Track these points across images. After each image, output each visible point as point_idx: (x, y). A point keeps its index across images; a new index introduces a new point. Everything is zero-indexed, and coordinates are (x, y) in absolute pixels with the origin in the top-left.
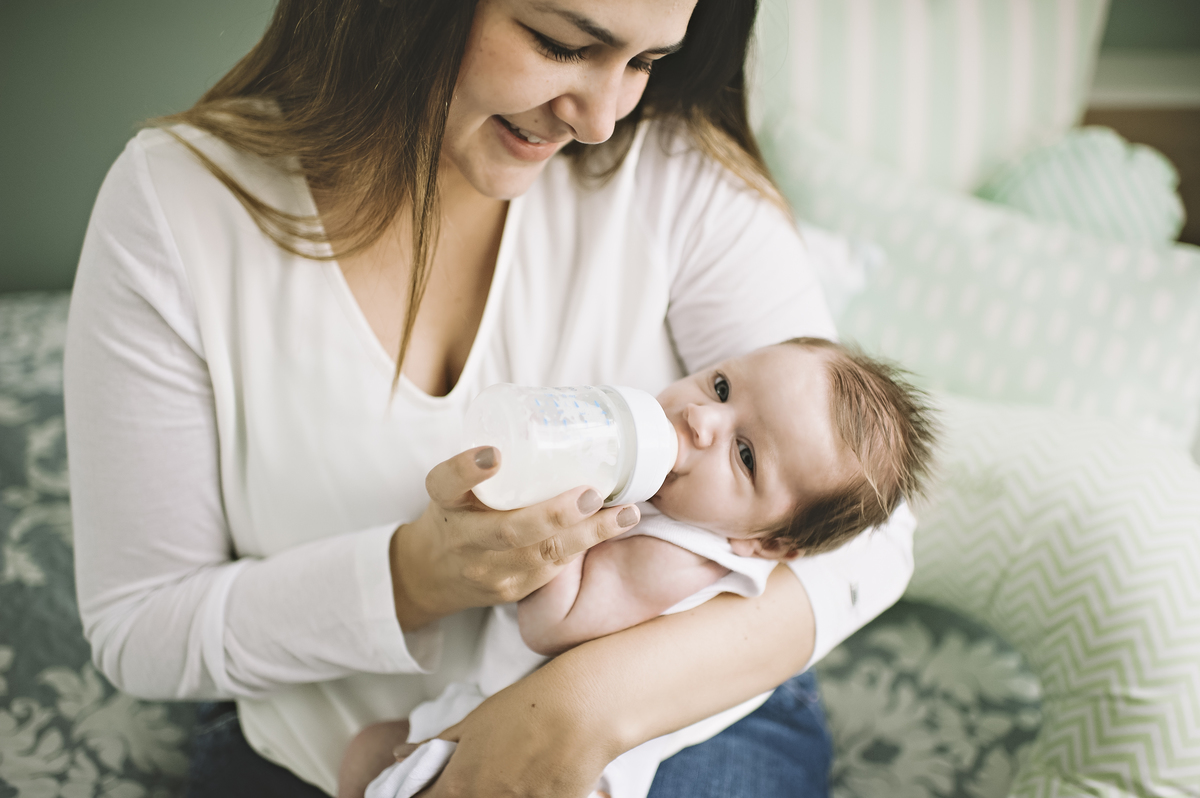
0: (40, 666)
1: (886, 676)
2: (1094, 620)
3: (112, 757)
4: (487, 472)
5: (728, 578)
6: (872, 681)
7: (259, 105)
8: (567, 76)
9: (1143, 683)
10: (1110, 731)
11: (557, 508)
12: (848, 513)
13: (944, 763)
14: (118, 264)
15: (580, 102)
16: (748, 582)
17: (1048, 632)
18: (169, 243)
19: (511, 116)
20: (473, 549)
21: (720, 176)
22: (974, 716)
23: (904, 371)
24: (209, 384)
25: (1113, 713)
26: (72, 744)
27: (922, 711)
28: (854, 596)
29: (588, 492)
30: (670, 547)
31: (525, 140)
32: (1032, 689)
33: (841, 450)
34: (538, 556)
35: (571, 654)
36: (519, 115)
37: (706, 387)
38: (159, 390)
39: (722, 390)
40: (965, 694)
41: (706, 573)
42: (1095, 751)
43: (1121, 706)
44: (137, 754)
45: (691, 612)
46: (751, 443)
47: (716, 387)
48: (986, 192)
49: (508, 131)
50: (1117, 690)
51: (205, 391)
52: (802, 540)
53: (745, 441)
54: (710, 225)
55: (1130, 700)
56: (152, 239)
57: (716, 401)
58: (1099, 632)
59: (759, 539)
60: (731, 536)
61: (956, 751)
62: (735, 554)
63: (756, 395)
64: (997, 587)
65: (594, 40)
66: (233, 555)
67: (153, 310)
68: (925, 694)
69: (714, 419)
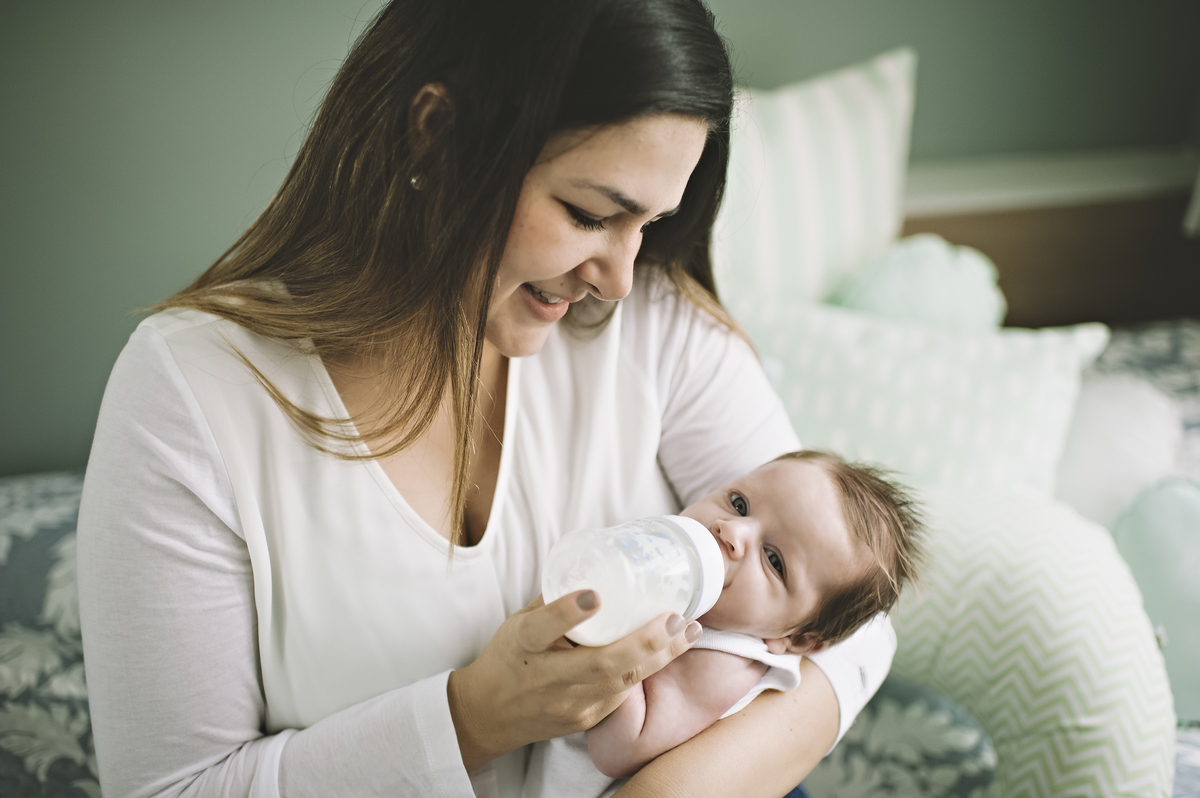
2: (1035, 666)
4: (589, 612)
5: (768, 676)
7: (265, 287)
8: (593, 242)
9: (1089, 712)
10: (1069, 760)
11: (650, 635)
12: (865, 601)
14: (150, 453)
15: (603, 264)
16: (786, 677)
17: (993, 682)
18: (203, 427)
19: (540, 282)
20: (559, 686)
21: (695, 314)
22: (923, 773)
23: (892, 472)
24: (248, 562)
25: (1068, 743)
27: (876, 778)
28: (863, 675)
29: (673, 617)
30: (721, 655)
31: (546, 302)
32: (968, 738)
33: (856, 543)
34: (620, 682)
35: (650, 770)
36: (547, 281)
37: (726, 506)
38: (197, 573)
39: (740, 505)
40: (910, 755)
41: (752, 674)
42: (1059, 780)
43: (1074, 736)
45: (742, 713)
46: (777, 549)
47: (733, 503)
48: (836, 298)
49: (534, 294)
50: (1067, 722)
51: (242, 569)
52: (827, 632)
53: (772, 548)
54: (693, 360)
55: (1080, 729)
56: (187, 425)
57: (737, 515)
58: (1041, 674)
59: (789, 637)
60: (765, 637)
62: (770, 652)
63: (778, 505)
64: (938, 649)
65: (622, 209)
66: (266, 729)
67: (190, 495)
68: (876, 760)
69: (744, 531)
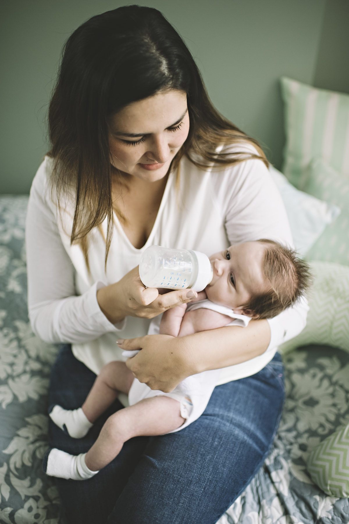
0: (14, 319)
1: (320, 375)
3: (33, 353)
5: (235, 321)
6: (314, 376)
12: (268, 302)
13: (334, 410)
26: (21, 346)
28: (285, 334)
33: (264, 278)
37: (224, 255)
39: (228, 256)
44: (42, 354)
59: (241, 309)
60: (232, 308)
61: (339, 407)
62: (235, 314)
63: (238, 258)
